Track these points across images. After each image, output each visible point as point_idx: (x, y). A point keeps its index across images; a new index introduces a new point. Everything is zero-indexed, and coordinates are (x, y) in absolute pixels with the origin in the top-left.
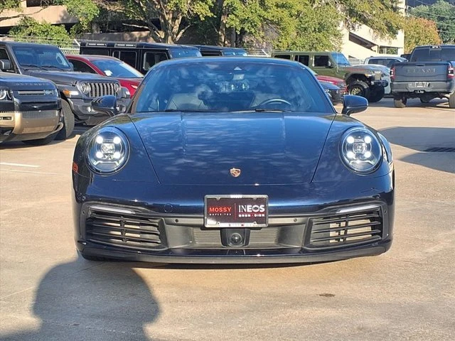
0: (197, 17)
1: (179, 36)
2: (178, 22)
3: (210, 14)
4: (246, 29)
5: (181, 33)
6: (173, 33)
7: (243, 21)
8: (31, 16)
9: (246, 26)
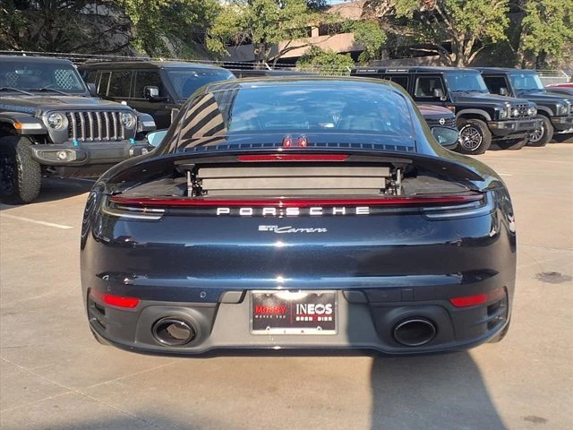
0: (489, 39)
1: (471, 59)
2: (470, 44)
3: (504, 37)
4: (546, 50)
5: (474, 55)
6: (465, 56)
7: (542, 42)
8: (317, 45)
9: (546, 47)
